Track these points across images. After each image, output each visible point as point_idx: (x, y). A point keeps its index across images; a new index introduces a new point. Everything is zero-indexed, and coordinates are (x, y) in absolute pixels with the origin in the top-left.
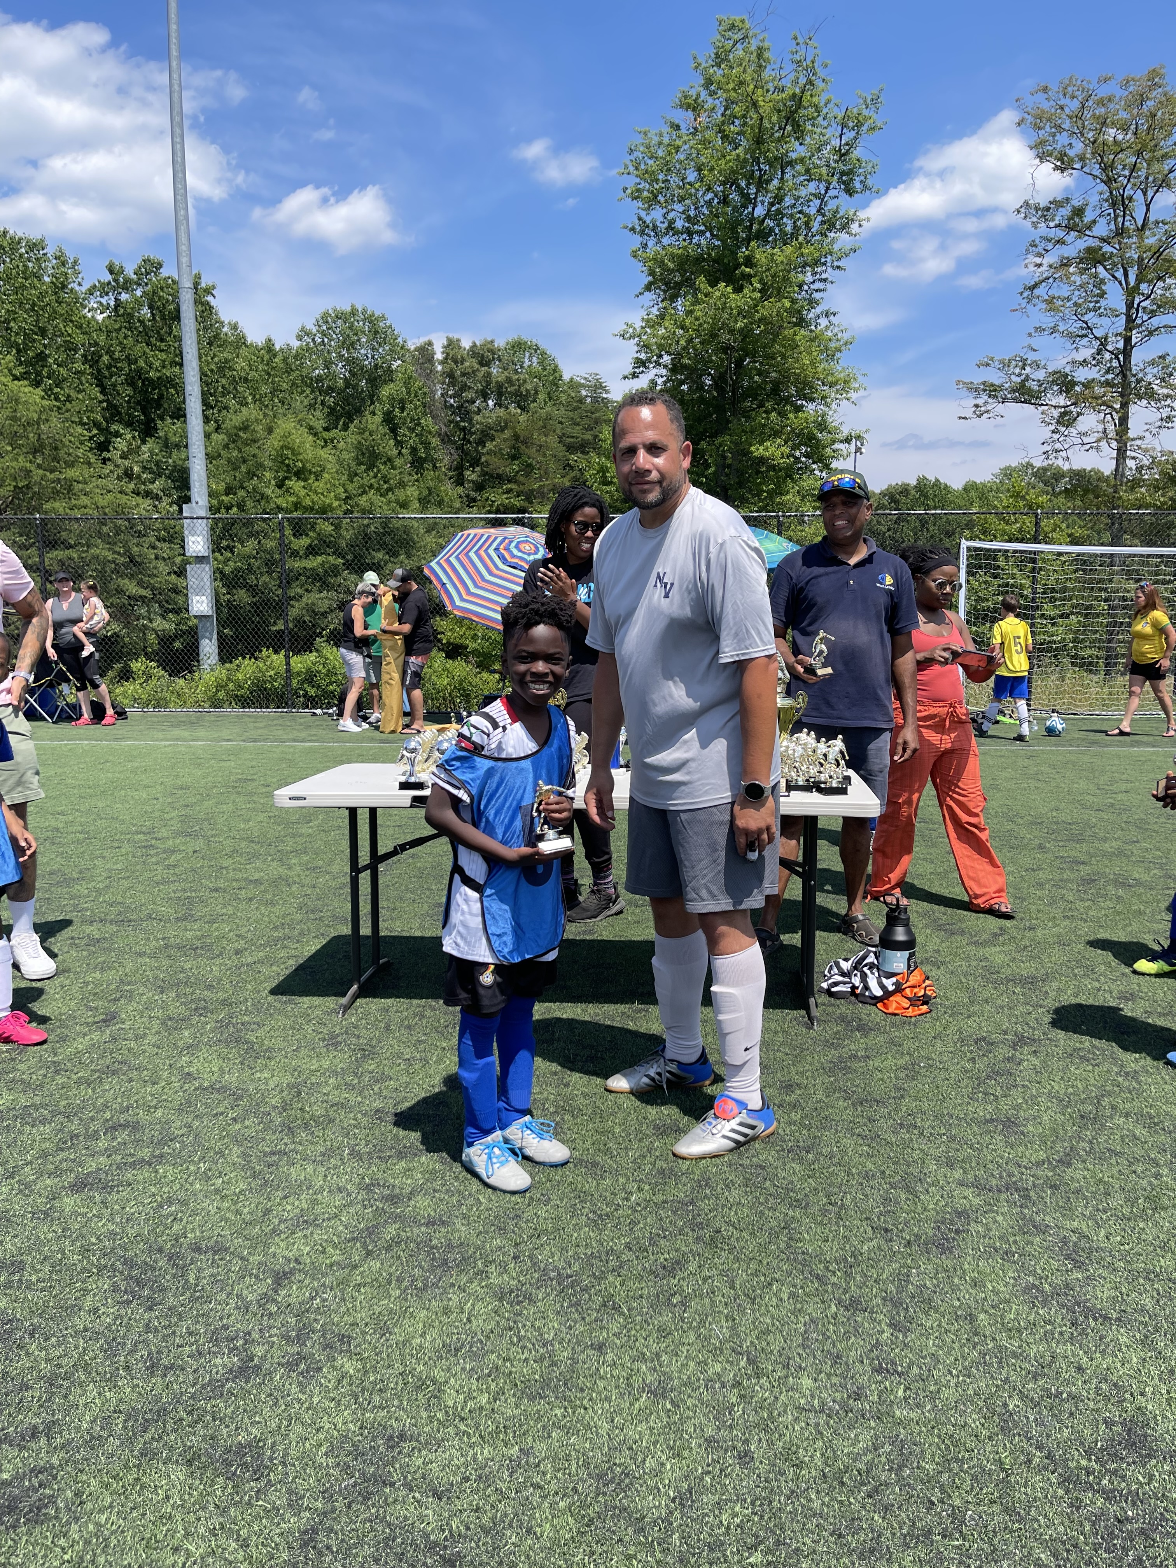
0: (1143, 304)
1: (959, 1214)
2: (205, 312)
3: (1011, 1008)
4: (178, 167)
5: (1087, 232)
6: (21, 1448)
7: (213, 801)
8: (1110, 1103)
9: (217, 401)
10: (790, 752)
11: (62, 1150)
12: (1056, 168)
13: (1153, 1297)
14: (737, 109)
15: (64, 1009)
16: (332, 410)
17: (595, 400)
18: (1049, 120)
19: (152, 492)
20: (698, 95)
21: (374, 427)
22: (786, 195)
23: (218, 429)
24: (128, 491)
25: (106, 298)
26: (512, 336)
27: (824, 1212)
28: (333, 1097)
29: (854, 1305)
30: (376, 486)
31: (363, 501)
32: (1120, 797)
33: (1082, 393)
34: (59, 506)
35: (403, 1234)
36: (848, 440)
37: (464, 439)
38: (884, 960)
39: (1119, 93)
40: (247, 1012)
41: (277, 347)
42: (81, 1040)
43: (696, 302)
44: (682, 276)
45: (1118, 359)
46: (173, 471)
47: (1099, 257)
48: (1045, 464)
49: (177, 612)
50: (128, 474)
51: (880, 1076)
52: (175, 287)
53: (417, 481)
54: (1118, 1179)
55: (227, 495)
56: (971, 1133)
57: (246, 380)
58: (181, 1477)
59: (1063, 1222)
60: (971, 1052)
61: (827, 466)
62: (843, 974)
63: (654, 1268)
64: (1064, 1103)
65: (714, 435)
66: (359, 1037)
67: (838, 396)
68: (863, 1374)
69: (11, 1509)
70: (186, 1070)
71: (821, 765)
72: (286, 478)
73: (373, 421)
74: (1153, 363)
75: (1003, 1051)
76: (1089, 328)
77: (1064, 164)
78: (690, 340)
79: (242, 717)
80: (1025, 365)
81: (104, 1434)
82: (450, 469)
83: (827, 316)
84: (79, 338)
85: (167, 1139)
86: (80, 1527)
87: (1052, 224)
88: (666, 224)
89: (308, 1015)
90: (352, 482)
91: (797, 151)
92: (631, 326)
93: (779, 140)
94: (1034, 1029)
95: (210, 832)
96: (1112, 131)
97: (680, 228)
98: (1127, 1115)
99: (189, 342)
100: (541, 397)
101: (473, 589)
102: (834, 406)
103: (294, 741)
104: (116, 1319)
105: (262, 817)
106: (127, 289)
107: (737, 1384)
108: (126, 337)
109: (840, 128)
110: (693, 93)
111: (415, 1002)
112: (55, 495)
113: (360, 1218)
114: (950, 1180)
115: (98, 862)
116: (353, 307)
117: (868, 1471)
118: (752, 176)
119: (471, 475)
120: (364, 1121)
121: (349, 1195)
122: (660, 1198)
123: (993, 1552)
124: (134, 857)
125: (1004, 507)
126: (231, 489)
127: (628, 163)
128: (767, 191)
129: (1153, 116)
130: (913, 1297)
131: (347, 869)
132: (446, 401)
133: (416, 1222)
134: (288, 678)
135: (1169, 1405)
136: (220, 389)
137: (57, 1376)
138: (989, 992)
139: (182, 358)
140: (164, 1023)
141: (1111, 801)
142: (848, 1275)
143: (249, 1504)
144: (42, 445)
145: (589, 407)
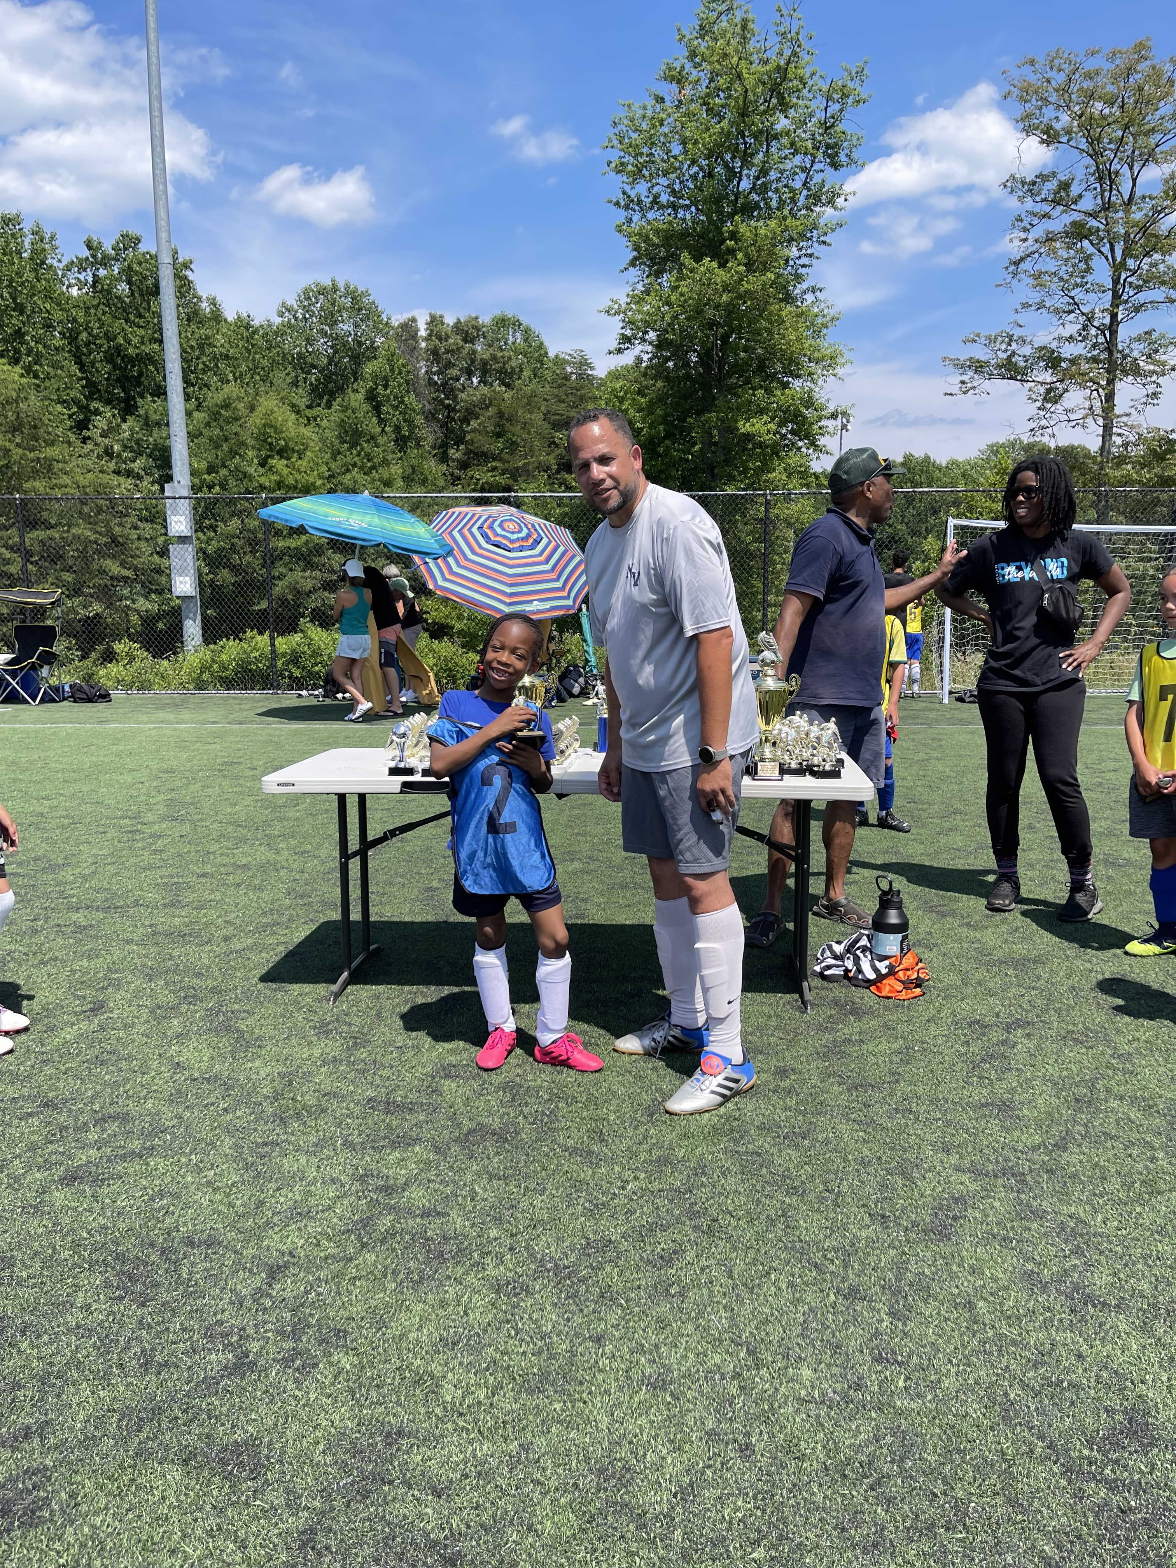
0: (1129, 280)
1: (956, 1200)
2: (184, 287)
3: (1004, 990)
4: (156, 141)
5: (1073, 206)
6: (14, 1449)
7: (199, 784)
8: (1104, 1086)
9: (198, 378)
10: (783, 735)
11: (51, 1142)
12: (1043, 141)
13: (1151, 1283)
14: (721, 81)
15: (51, 999)
16: (314, 389)
17: (580, 376)
18: (1036, 92)
19: (133, 471)
20: (683, 67)
21: (357, 404)
22: (771, 168)
23: (199, 407)
24: (110, 471)
25: (84, 274)
26: (498, 313)
27: (821, 1199)
28: (326, 1087)
29: (853, 1294)
30: (360, 464)
31: (347, 479)
32: (1108, 776)
33: (1067, 369)
34: (39, 485)
35: (398, 1226)
36: (834, 417)
37: (448, 416)
38: (877, 943)
39: (1106, 66)
40: (237, 1000)
41: (256, 323)
42: (69, 1030)
43: (681, 278)
44: (667, 251)
45: (1105, 335)
46: (154, 450)
47: (1085, 232)
48: (1032, 440)
49: (160, 592)
50: (109, 453)
51: (874, 1060)
52: (153, 262)
53: (400, 459)
54: (1114, 1163)
55: (209, 474)
56: (965, 1118)
57: (227, 357)
58: (177, 1478)
59: (1059, 1207)
60: (965, 1035)
61: (813, 444)
62: (836, 957)
63: (651, 1258)
64: (1058, 1086)
65: (701, 412)
66: (350, 1025)
67: (825, 372)
68: (863, 1363)
70: (176, 1060)
71: (815, 748)
72: (269, 457)
73: (356, 398)
74: (1139, 339)
75: (997, 1035)
76: (1075, 303)
77: (1050, 137)
78: (676, 317)
79: (226, 699)
80: (1011, 340)
81: (99, 1434)
82: (434, 447)
83: (813, 292)
84: (58, 315)
85: (159, 1131)
86: (75, 1530)
87: (1038, 199)
88: (651, 199)
89: (299, 1003)
90: (335, 460)
91: (782, 123)
92: (616, 303)
93: (765, 112)
94: (1027, 1011)
95: (197, 817)
96: (1099, 105)
97: (665, 203)
98: (1122, 1098)
99: (169, 319)
100: (526, 373)
101: (456, 569)
102: (820, 382)
104: (109, 1315)
105: (248, 801)
106: (105, 265)
107: (737, 1375)
108: (104, 313)
109: (825, 101)
110: (677, 65)
111: (407, 988)
112: (35, 474)
113: (355, 1210)
114: (947, 1166)
115: (84, 848)
116: (333, 281)
117: (870, 1463)
118: (737, 149)
119: (455, 454)
120: (357, 1110)
121: (343, 1186)
122: (656, 1186)
123: (997, 1544)
124: (119, 842)
125: (990, 485)
126: (214, 467)
127: (613, 137)
128: (753, 165)
129: (1141, 89)
130: (911, 1285)
131: (336, 854)
132: (430, 379)
133: (410, 1212)
134: (273, 659)
135: (1170, 1392)
136: (201, 366)
137: (50, 1374)
138: (982, 974)
139: (161, 334)
140: (152, 1012)
141: (1100, 780)
142: (846, 1265)
143: (247, 1504)
144: (21, 424)
145: (574, 384)
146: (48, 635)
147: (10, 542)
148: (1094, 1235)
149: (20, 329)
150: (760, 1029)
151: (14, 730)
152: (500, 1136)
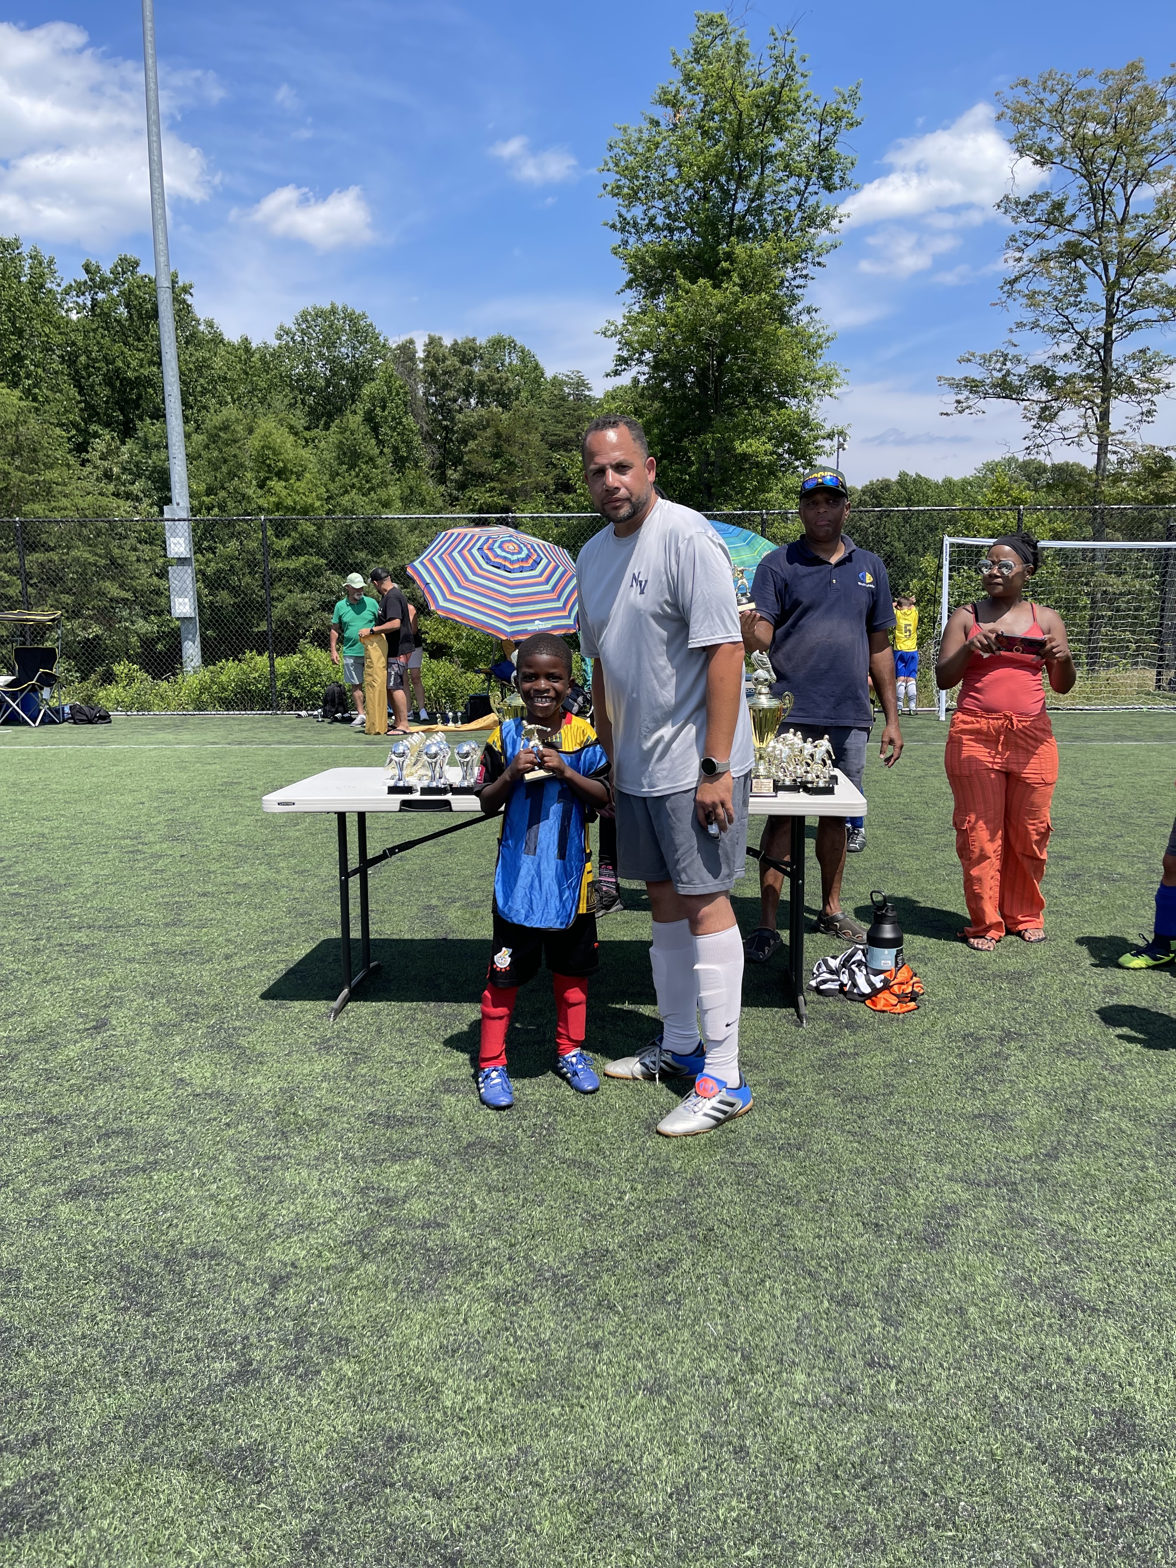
0: (1123, 299)
1: (949, 1209)
2: (183, 312)
3: (998, 1004)
4: (155, 166)
5: (1067, 227)
6: (22, 1455)
7: (200, 804)
8: (1096, 1096)
9: (196, 400)
10: (777, 752)
11: (56, 1157)
12: (1036, 162)
13: (1140, 1288)
14: (716, 104)
15: (55, 1016)
16: (313, 410)
17: (578, 398)
18: (1028, 114)
19: (132, 493)
20: (678, 91)
21: (355, 426)
22: (766, 191)
23: (198, 428)
24: (109, 493)
25: (82, 297)
26: (493, 334)
27: (816, 1209)
28: (327, 1102)
29: (846, 1301)
30: (358, 485)
31: (345, 501)
32: (1103, 791)
33: (1061, 388)
34: (38, 508)
35: (398, 1237)
36: (830, 436)
37: (446, 438)
38: (872, 957)
39: (1099, 87)
40: (238, 1017)
41: (254, 346)
42: (73, 1047)
43: (677, 299)
44: (663, 273)
45: (1099, 354)
46: (153, 472)
47: (1078, 251)
48: (1027, 458)
49: (159, 614)
50: (108, 476)
51: (869, 1072)
52: (152, 286)
53: (399, 480)
54: (1105, 1172)
55: (208, 495)
56: (959, 1129)
57: (225, 379)
58: (183, 1482)
59: (1050, 1215)
60: (959, 1048)
61: (810, 464)
62: (831, 972)
63: (648, 1267)
64: (1050, 1097)
65: (697, 432)
66: (350, 1041)
67: (821, 392)
68: (856, 1368)
69: (14, 1515)
70: (179, 1076)
71: (808, 765)
72: (267, 478)
73: (354, 420)
74: (1133, 357)
75: (990, 1047)
76: (1069, 323)
77: (1043, 158)
78: (671, 339)
79: (227, 719)
80: (1005, 360)
81: (105, 1440)
82: (432, 468)
83: (809, 312)
84: (57, 339)
85: (161, 1145)
86: (83, 1532)
87: (1032, 219)
88: (647, 221)
89: (300, 1019)
90: (334, 481)
91: (778, 146)
92: (613, 324)
93: (759, 135)
94: (1020, 1024)
95: (197, 836)
96: (1091, 126)
97: (661, 225)
98: (1113, 1108)
99: (167, 342)
100: (523, 395)
101: (456, 589)
102: (816, 402)
103: (279, 743)
104: (114, 1325)
105: (248, 820)
106: (104, 288)
107: (732, 1380)
108: (103, 337)
109: (818, 125)
110: (672, 89)
111: (406, 1005)
112: (34, 497)
113: (355, 1221)
114: (940, 1175)
115: (85, 868)
116: (333, 305)
117: (862, 1464)
118: (731, 172)
119: (453, 474)
120: (358, 1124)
121: (344, 1198)
122: (652, 1197)
123: (985, 1542)
124: (120, 862)
125: (987, 503)
126: (212, 489)
127: (608, 159)
128: (747, 187)
129: (1133, 110)
130: (904, 1291)
131: (336, 872)
132: (427, 400)
133: (411, 1225)
134: (272, 680)
135: (1158, 1395)
136: (199, 388)
137: (56, 1383)
138: (976, 988)
139: (160, 358)
140: (155, 1029)
141: (1095, 795)
142: (839, 1271)
143: (251, 1507)
144: (20, 447)
145: (572, 405)
146: (48, 657)
147: (9, 564)
148: (1084, 1242)
149: (19, 352)
150: (756, 1043)
151: (14, 751)
152: (500, 1150)
